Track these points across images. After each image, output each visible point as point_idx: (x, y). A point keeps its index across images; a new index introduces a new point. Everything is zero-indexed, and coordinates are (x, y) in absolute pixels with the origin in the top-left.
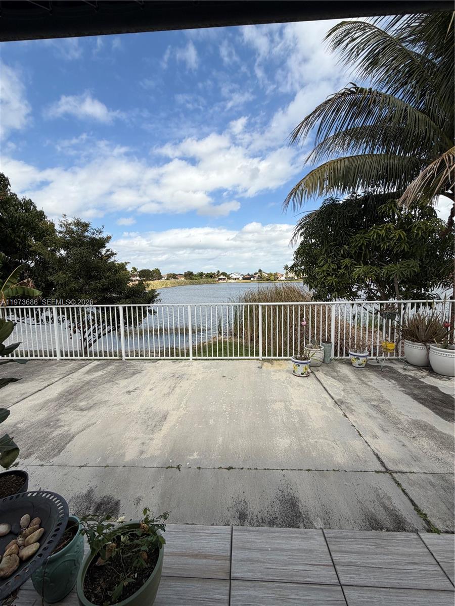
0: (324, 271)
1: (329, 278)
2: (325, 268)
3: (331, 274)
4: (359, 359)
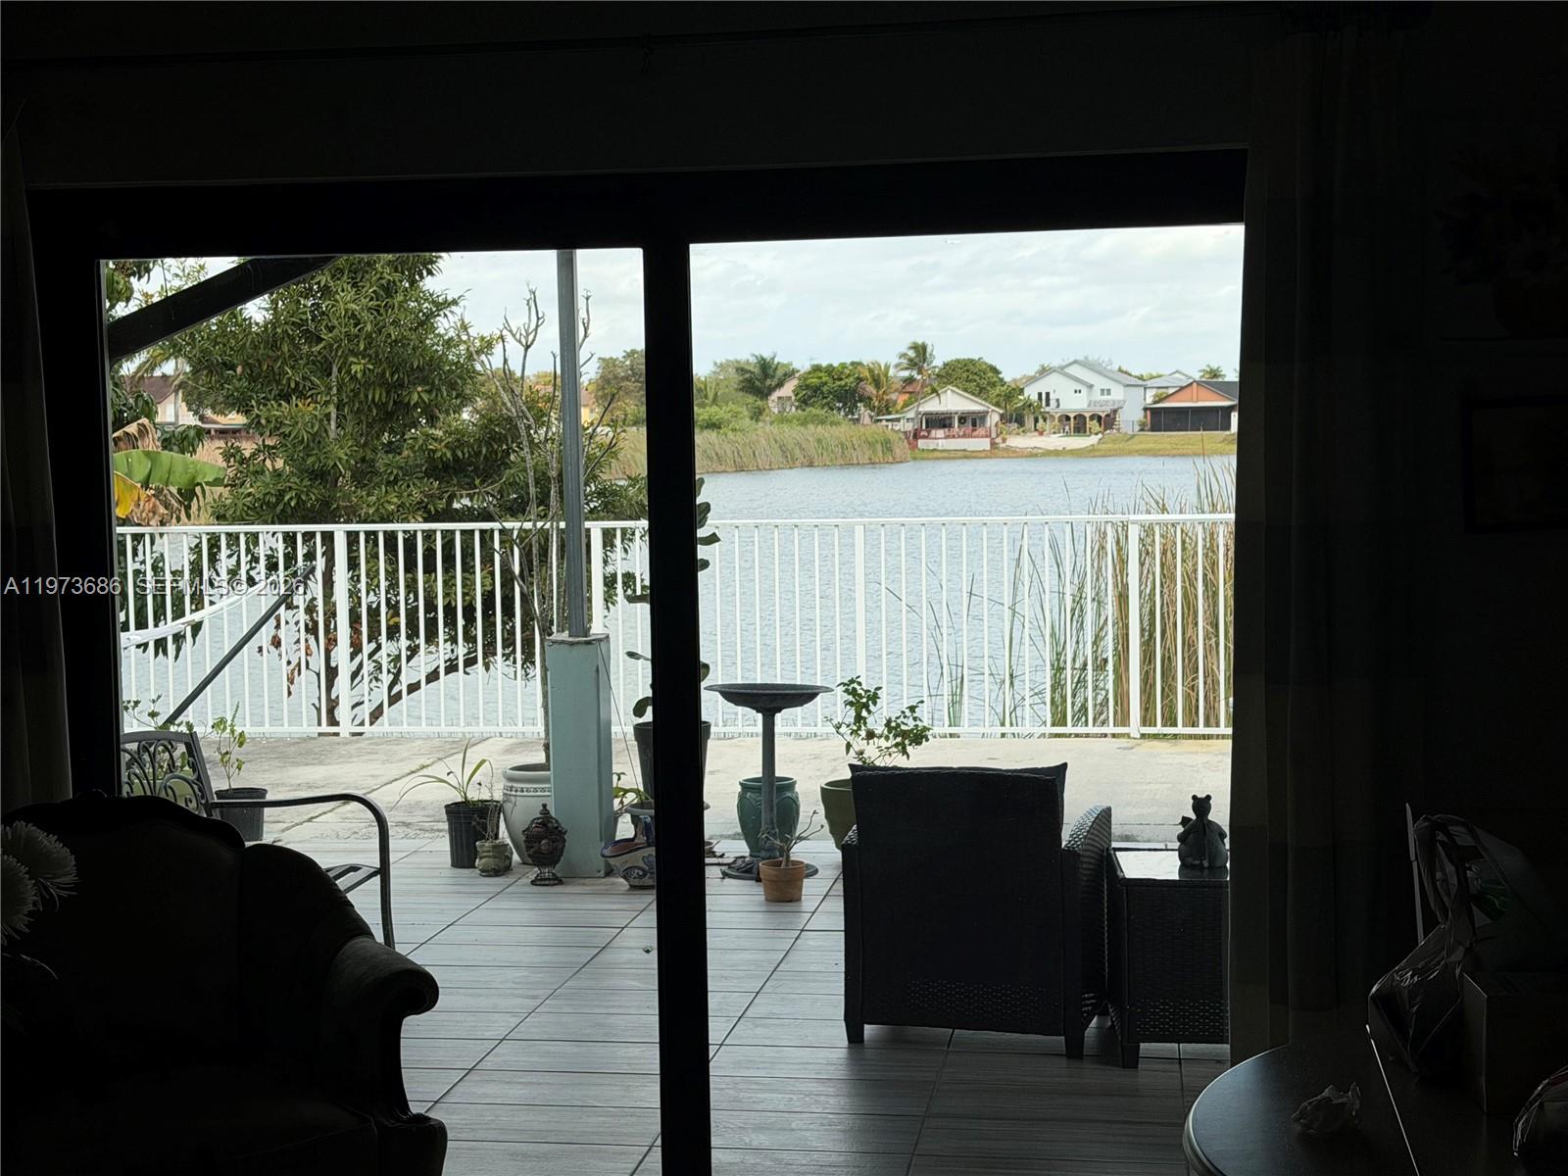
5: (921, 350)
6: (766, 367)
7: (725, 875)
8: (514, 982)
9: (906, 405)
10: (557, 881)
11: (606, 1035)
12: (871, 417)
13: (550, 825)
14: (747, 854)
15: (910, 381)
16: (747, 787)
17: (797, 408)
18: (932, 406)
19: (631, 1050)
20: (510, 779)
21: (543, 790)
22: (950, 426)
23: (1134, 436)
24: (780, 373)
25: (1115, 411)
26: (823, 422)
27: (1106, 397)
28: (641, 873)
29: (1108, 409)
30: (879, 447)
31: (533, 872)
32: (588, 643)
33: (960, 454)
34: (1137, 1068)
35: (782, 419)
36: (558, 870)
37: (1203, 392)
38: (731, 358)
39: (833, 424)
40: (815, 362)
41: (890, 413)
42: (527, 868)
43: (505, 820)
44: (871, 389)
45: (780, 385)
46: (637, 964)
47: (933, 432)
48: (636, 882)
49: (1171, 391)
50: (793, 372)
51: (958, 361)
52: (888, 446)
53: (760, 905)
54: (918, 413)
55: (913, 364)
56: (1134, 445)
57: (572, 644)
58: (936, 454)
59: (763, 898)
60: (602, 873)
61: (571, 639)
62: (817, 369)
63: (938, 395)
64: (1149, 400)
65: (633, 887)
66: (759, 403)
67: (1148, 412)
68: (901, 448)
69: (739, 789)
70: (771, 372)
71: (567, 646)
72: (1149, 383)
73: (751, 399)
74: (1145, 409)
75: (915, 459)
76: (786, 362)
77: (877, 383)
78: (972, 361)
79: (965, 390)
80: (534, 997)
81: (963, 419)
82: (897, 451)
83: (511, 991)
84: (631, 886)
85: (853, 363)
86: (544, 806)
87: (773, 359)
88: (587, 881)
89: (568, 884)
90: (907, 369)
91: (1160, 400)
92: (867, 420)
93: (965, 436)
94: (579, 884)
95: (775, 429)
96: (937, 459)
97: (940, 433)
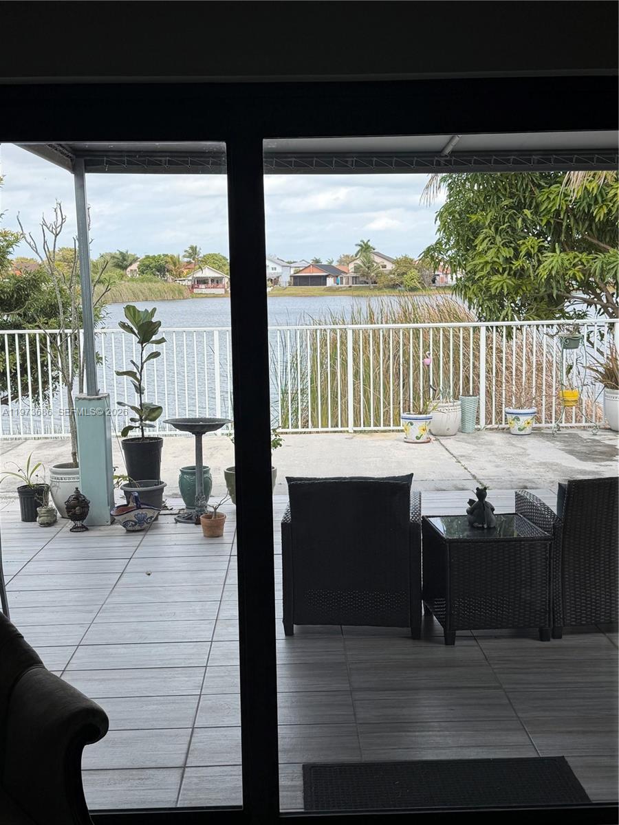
0: (487, 263)
1: (495, 278)
2: (490, 256)
3: (501, 270)
4: (518, 419)
5: (194, 249)
6: (124, 256)
7: (177, 521)
8: (76, 601)
9: (187, 274)
10: (84, 529)
11: (141, 637)
12: (172, 279)
13: (80, 499)
14: (184, 507)
15: (189, 263)
16: (185, 472)
17: (139, 275)
18: (199, 274)
19: (159, 649)
20: (54, 473)
21: (74, 478)
22: (207, 283)
23: (286, 288)
24: (130, 259)
25: (278, 277)
26: (151, 281)
27: (274, 271)
28: (134, 523)
29: (275, 276)
30: (176, 293)
31: (71, 524)
32: (99, 399)
33: (212, 295)
34: (454, 644)
35: (132, 280)
36: (85, 523)
37: (315, 269)
38: (108, 252)
39: (155, 282)
40: (147, 254)
41: (181, 277)
42: (65, 521)
43: (52, 495)
44: (171, 267)
45: (131, 264)
46: (144, 583)
47: (200, 286)
48: (131, 528)
49: (301, 269)
50: (137, 258)
51: (210, 254)
52: (180, 292)
53: (202, 540)
54: (193, 277)
55: (190, 256)
56: (286, 292)
57: (90, 400)
58: (202, 295)
59: (202, 535)
60: (109, 523)
61: (89, 397)
62: (148, 257)
63: (202, 270)
64: (292, 272)
65: (129, 531)
66: (122, 272)
67: (292, 278)
68: (186, 293)
69: (180, 473)
70: (126, 258)
71: (87, 401)
72: (292, 265)
73: (118, 271)
74: (291, 276)
75: (193, 297)
76: (133, 254)
77: (175, 264)
78: (215, 255)
79: (213, 267)
80: (91, 612)
81: (212, 280)
82: (185, 294)
83: (74, 607)
84: (128, 530)
85: (163, 255)
86: (77, 488)
87: (127, 252)
88: (102, 528)
89: (92, 530)
90: (188, 257)
91: (297, 273)
92: (171, 281)
93: (213, 288)
94: (97, 530)
95: (130, 284)
96: (203, 297)
97: (203, 286)
